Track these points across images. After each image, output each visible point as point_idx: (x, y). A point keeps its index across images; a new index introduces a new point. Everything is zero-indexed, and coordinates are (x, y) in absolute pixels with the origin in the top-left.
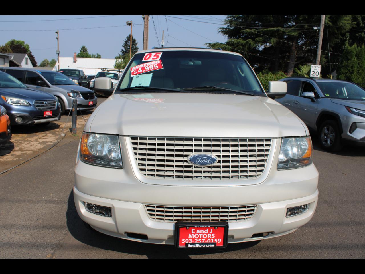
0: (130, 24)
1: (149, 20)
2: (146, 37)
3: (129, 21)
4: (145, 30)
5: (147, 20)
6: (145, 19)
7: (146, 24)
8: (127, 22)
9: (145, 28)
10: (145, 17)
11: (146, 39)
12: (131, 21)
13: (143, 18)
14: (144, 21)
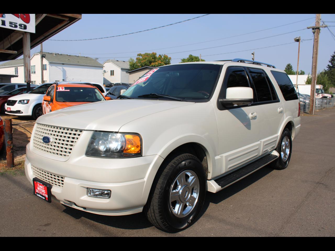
0: (298, 40)
1: (319, 33)
2: (315, 51)
3: (297, 38)
4: (315, 45)
5: (317, 34)
6: (315, 33)
7: (316, 38)
8: (295, 39)
9: (315, 43)
10: (315, 31)
11: (316, 53)
12: (299, 37)
13: (313, 32)
14: (314, 36)
